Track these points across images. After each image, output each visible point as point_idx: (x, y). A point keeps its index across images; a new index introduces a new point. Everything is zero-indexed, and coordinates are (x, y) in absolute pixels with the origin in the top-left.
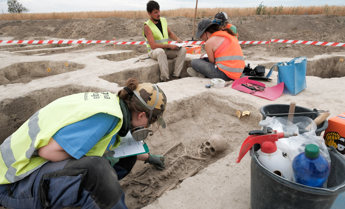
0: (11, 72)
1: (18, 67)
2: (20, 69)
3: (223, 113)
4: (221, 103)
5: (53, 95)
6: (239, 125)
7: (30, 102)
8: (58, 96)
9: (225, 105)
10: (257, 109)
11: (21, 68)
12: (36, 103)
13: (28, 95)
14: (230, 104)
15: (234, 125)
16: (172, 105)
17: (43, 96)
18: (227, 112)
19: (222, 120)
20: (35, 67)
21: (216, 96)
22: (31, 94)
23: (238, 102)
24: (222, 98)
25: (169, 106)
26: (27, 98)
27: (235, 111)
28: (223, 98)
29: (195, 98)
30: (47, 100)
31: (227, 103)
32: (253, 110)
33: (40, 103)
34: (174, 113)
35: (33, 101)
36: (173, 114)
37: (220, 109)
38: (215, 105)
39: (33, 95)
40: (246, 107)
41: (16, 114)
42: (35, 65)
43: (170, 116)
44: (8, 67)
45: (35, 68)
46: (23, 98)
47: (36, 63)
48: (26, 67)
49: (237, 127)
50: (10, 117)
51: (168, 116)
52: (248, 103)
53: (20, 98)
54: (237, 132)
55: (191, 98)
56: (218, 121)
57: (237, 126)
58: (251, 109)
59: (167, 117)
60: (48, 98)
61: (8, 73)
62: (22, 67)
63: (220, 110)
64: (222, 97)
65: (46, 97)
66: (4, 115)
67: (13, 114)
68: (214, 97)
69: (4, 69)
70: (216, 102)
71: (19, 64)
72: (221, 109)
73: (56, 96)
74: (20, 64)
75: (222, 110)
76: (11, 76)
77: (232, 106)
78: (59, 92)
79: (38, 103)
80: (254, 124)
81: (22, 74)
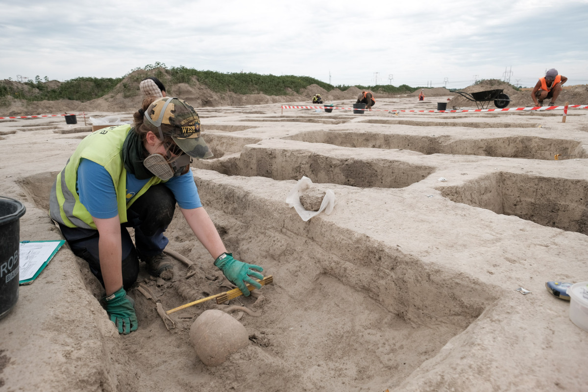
0: (500, 147)
1: (521, 143)
2: (523, 147)
5: (402, 174)
7: (370, 171)
8: (409, 178)
11: (524, 145)
12: (377, 176)
13: (370, 161)
16: (352, 240)
17: (388, 170)
20: (548, 147)
22: (374, 162)
25: (345, 238)
26: (368, 165)
29: (420, 269)
30: (393, 178)
33: (383, 179)
34: (349, 261)
35: (374, 171)
36: (347, 263)
39: (376, 164)
41: (354, 179)
42: (550, 145)
43: (336, 259)
44: (499, 139)
45: (546, 150)
46: (364, 163)
47: (554, 143)
48: (533, 144)
50: (347, 180)
51: (334, 256)
53: (361, 161)
55: (407, 259)
59: (331, 257)
60: (395, 174)
61: (495, 147)
62: (527, 144)
65: (393, 173)
66: (342, 174)
67: (351, 178)
69: (490, 141)
71: (524, 138)
73: (406, 177)
74: (526, 139)
76: (498, 152)
78: (413, 173)
79: (379, 177)
81: (522, 155)
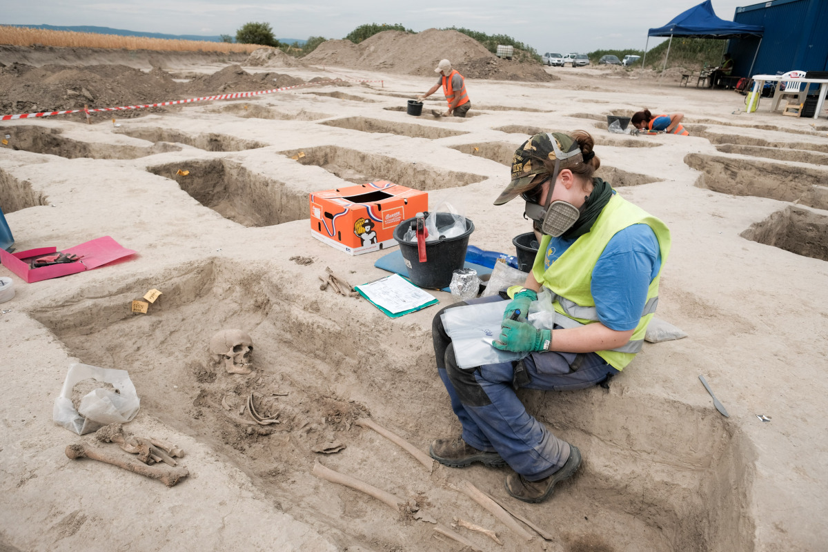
3: (101, 328)
4: (82, 313)
6: (160, 322)
9: (95, 311)
10: (159, 277)
14: (105, 302)
15: (154, 327)
18: (110, 321)
19: (121, 339)
21: (49, 309)
23: (115, 290)
24: (69, 304)
27: (127, 306)
28: (73, 302)
31: (95, 305)
32: (156, 284)
37: (88, 327)
38: (68, 328)
40: (139, 287)
49: (162, 326)
52: (136, 278)
54: (172, 333)
56: (116, 346)
57: (160, 325)
58: (150, 284)
63: (91, 329)
64: (67, 301)
68: (48, 314)
70: (66, 320)
72: (90, 326)
75: (93, 325)
77: (112, 304)
80: (175, 304)
